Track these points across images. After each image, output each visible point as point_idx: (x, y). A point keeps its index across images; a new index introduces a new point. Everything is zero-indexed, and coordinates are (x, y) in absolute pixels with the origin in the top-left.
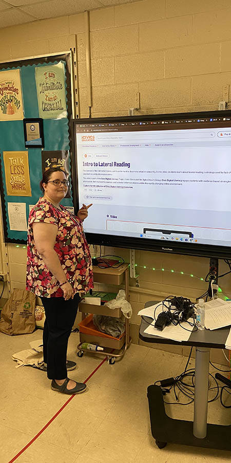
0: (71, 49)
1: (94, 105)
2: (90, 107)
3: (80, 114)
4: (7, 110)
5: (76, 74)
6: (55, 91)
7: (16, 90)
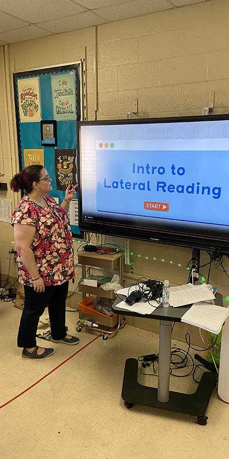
0: (81, 60)
1: (100, 109)
2: (96, 111)
3: (87, 117)
4: (28, 113)
5: (84, 81)
6: (67, 96)
7: (35, 96)
